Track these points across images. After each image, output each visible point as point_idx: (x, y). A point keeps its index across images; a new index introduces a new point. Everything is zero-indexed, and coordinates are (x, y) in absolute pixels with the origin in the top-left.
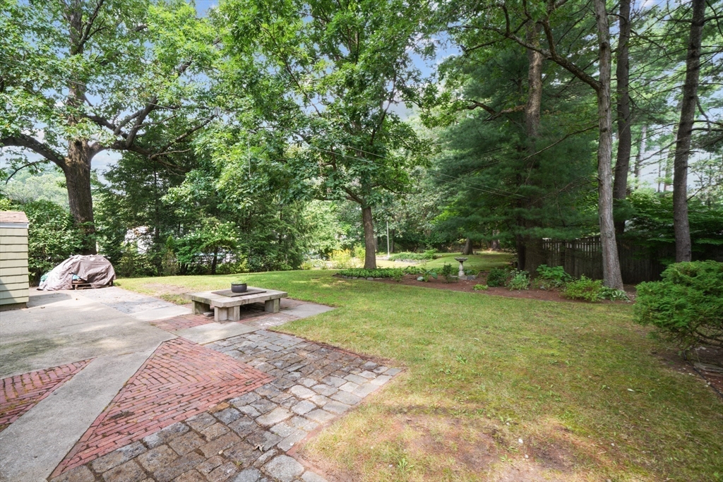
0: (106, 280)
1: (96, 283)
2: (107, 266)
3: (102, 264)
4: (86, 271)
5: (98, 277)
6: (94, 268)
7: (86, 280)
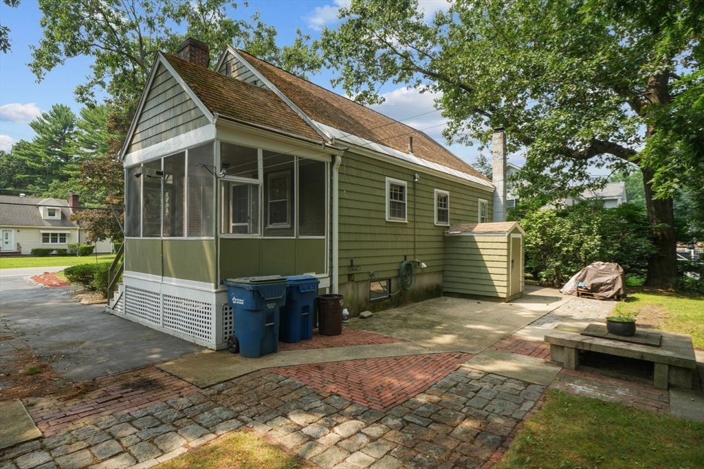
0: (611, 293)
1: (600, 294)
2: (615, 276)
3: (611, 273)
4: (591, 280)
5: (603, 288)
6: (600, 277)
7: (589, 288)
